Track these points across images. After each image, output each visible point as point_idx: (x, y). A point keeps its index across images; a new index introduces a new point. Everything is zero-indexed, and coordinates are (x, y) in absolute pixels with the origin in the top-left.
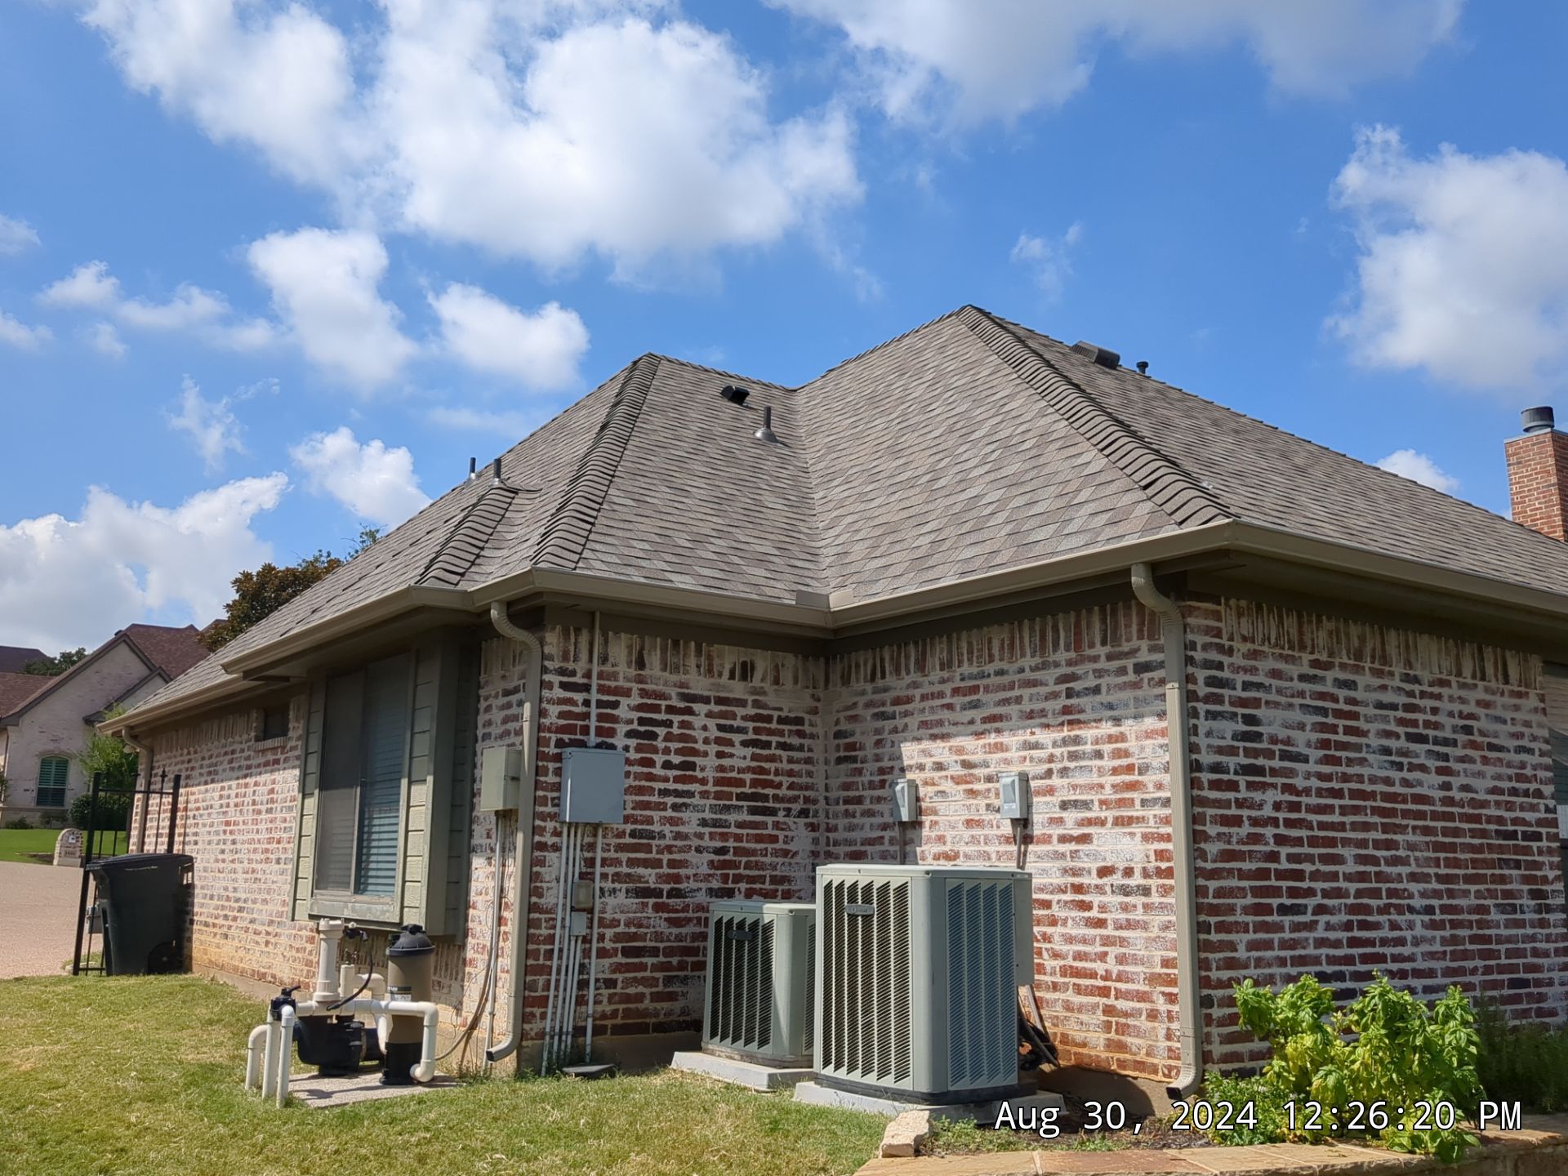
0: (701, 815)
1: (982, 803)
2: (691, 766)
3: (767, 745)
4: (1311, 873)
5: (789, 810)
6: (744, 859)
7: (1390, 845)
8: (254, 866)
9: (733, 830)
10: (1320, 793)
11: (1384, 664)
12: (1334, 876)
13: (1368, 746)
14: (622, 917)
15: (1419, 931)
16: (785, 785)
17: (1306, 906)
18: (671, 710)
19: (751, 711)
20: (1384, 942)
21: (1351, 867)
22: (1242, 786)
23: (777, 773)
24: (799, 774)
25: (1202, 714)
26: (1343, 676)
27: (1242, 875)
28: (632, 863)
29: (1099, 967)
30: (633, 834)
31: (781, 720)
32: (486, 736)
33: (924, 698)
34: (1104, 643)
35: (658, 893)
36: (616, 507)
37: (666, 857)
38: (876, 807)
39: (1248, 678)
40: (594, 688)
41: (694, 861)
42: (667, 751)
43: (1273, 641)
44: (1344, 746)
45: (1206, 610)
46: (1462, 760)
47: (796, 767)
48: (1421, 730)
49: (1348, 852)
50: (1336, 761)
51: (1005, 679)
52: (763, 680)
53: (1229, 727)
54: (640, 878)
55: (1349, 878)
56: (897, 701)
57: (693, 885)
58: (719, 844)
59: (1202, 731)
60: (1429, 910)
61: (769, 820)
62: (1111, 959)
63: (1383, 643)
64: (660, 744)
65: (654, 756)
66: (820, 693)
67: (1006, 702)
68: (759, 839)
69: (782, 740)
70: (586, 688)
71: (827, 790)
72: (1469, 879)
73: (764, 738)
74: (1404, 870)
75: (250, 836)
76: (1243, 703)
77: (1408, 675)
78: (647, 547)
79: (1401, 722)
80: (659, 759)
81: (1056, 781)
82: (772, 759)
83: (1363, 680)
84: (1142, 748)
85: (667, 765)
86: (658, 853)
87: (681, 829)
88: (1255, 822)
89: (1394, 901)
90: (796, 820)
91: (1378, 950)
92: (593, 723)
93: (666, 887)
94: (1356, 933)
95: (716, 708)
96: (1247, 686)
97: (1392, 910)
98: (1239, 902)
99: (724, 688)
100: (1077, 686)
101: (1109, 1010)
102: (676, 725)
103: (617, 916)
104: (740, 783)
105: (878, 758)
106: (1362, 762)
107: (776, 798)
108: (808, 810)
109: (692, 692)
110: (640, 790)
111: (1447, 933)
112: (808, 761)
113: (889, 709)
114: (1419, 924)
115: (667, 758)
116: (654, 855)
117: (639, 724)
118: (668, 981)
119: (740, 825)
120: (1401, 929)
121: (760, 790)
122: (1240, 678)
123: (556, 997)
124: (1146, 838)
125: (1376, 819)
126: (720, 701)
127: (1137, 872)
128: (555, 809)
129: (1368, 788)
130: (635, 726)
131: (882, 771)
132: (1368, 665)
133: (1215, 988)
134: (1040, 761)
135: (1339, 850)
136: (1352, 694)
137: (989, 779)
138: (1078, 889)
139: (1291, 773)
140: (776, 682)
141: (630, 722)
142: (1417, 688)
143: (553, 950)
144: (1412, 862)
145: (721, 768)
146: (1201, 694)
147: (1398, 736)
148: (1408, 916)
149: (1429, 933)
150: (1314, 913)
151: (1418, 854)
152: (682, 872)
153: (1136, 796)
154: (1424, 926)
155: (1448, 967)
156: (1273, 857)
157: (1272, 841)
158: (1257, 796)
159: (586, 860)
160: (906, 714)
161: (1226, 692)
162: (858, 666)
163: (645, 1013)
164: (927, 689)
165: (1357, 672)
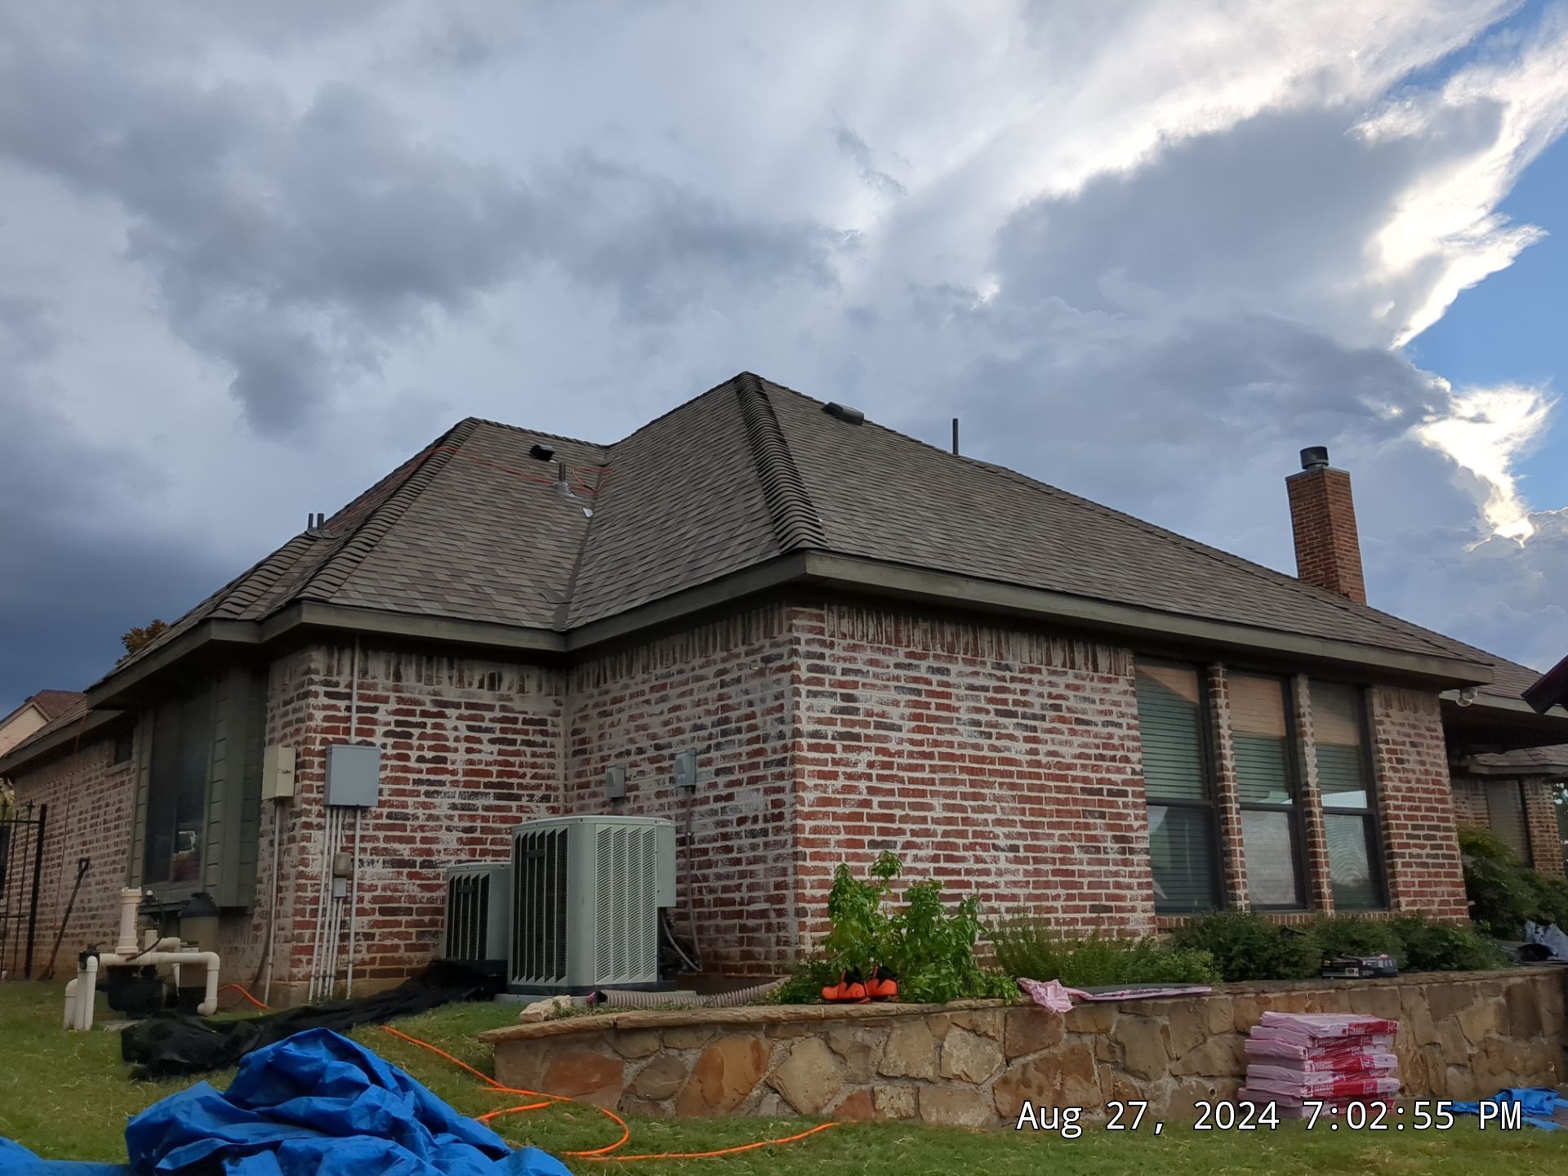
0: (451, 801)
1: (667, 776)
2: (444, 760)
3: (513, 742)
4: (901, 817)
5: (532, 796)
6: (490, 837)
7: (976, 797)
8: (105, 877)
9: (481, 812)
10: (911, 755)
11: (977, 655)
12: (924, 820)
13: (958, 719)
14: (380, 884)
15: (1003, 865)
16: (529, 775)
17: (896, 842)
18: (424, 714)
19: (498, 714)
20: (968, 872)
21: (939, 813)
22: (839, 748)
23: (521, 765)
24: (541, 767)
25: (804, 694)
26: (936, 665)
27: (836, 817)
28: (387, 839)
29: (736, 896)
30: (389, 816)
31: (525, 722)
32: (271, 741)
33: (632, 696)
34: (743, 643)
35: (412, 864)
36: (386, 549)
37: (419, 835)
38: (598, 789)
39: (847, 665)
40: (355, 697)
41: (444, 838)
42: (420, 748)
43: (870, 637)
44: (936, 719)
45: (810, 614)
46: (1050, 731)
47: (539, 760)
48: (1011, 707)
49: (936, 802)
50: (929, 731)
51: (683, 677)
52: (509, 689)
53: (827, 704)
54: (395, 851)
55: (936, 821)
56: (614, 701)
57: (443, 857)
58: (468, 824)
59: (803, 706)
60: (1014, 848)
61: (514, 804)
62: (744, 888)
63: (975, 639)
64: (415, 742)
65: (409, 752)
66: (561, 698)
67: (683, 695)
68: (504, 820)
69: (526, 738)
70: (349, 697)
71: (566, 779)
72: (1052, 825)
73: (510, 736)
74: (990, 817)
75: (102, 852)
76: (842, 685)
77: (999, 664)
78: (406, 580)
79: (991, 700)
80: (414, 754)
81: (713, 754)
82: (517, 754)
83: (954, 668)
84: (765, 722)
85: (421, 759)
86: (412, 831)
87: (432, 812)
88: (849, 776)
89: (979, 840)
90: (539, 804)
91: (963, 878)
92: (354, 725)
93: (419, 859)
94: (942, 864)
95: (467, 712)
96: (845, 672)
97: (977, 847)
98: (833, 838)
99: (473, 695)
100: (727, 678)
101: (743, 928)
102: (429, 726)
103: (375, 883)
104: (489, 774)
105: (600, 749)
106: (953, 731)
107: (520, 786)
108: (550, 796)
109: (444, 699)
110: (397, 780)
111: (1030, 867)
112: (551, 755)
113: (608, 708)
114: (1003, 859)
115: (421, 753)
116: (408, 833)
117: (396, 726)
118: (420, 935)
119: (487, 808)
120: (986, 863)
121: (505, 780)
122: (839, 666)
123: (320, 946)
124: (767, 791)
125: (965, 777)
126: (469, 706)
127: (761, 818)
128: (321, 796)
129: (958, 752)
130: (392, 727)
131: (603, 759)
132: (961, 655)
133: (809, 902)
134: (704, 739)
135: (928, 800)
136: (945, 678)
137: (672, 757)
138: (725, 837)
139: (886, 739)
140: (522, 690)
141: (388, 724)
142: (1008, 674)
143: (317, 910)
144: (998, 809)
145: (471, 762)
146: (803, 678)
147: (987, 712)
148: (993, 853)
149: (1013, 867)
150: (903, 848)
151: (1004, 804)
152: (434, 847)
153: (761, 760)
154: (1007, 860)
155: (1030, 894)
156: (867, 803)
157: (865, 791)
158: (853, 757)
159: (347, 837)
160: (620, 711)
161: (827, 677)
162: (588, 675)
163: (400, 961)
164: (634, 689)
165: (950, 662)
